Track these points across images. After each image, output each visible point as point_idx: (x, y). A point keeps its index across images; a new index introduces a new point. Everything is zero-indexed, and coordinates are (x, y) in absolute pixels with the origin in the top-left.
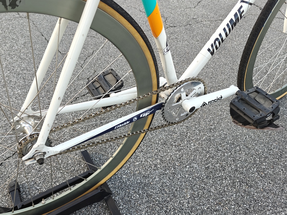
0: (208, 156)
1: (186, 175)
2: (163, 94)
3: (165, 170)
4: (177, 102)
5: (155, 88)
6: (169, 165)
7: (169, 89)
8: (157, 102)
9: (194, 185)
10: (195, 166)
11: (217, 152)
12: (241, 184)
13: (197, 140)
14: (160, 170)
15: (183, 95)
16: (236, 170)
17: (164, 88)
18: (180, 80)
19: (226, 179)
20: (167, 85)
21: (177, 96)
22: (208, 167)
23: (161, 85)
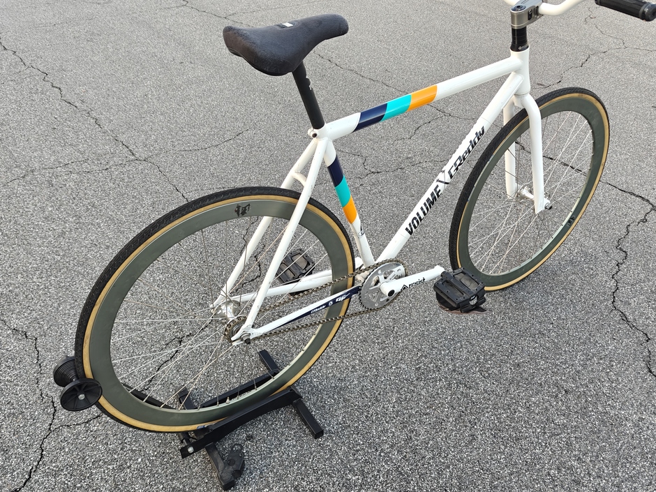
0: (420, 354)
1: (392, 378)
2: (359, 277)
3: (366, 372)
4: (376, 285)
5: (351, 271)
6: (370, 365)
7: (366, 272)
8: (353, 285)
9: (402, 388)
10: (403, 366)
11: (431, 350)
12: (457, 386)
13: (407, 335)
14: (359, 372)
15: (381, 278)
16: (454, 371)
17: (360, 270)
18: (377, 262)
19: (440, 380)
20: (363, 267)
21: (375, 278)
22: (419, 368)
23: (357, 267)
